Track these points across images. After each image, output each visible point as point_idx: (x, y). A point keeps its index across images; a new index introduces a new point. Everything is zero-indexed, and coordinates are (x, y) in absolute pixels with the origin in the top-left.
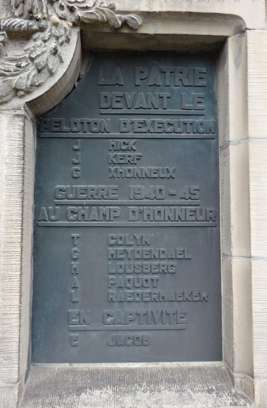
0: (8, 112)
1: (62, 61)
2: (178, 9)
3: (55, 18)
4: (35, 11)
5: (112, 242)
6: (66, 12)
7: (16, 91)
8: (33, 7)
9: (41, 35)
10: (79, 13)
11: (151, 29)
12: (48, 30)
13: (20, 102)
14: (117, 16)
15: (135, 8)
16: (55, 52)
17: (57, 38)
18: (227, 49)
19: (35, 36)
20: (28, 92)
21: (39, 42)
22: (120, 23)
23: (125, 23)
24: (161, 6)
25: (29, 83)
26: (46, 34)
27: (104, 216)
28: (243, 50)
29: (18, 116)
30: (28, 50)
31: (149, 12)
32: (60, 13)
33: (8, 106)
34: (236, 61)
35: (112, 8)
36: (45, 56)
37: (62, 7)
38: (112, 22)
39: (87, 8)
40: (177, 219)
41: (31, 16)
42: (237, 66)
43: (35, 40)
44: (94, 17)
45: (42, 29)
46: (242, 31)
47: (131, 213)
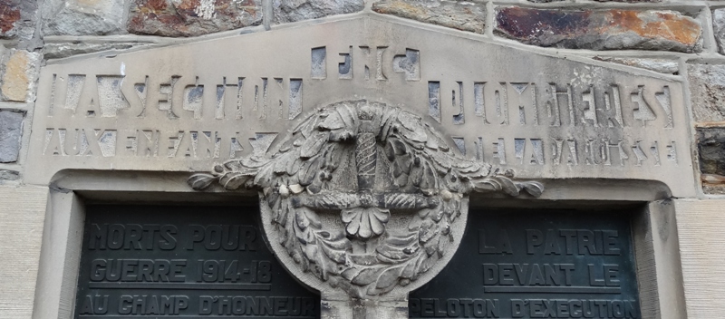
0: (389, 305)
1: (452, 240)
2: (588, 176)
3: (447, 193)
4: (423, 185)
6: (457, 183)
7: (400, 281)
8: (421, 181)
9: (431, 213)
10: (473, 184)
11: (554, 195)
12: (439, 207)
13: (403, 292)
14: (516, 183)
15: (537, 175)
16: (447, 232)
17: (449, 216)
18: (648, 215)
19: (423, 213)
20: (413, 280)
21: (428, 221)
22: (518, 190)
23: (524, 190)
24: (568, 171)
25: (417, 270)
26: (438, 212)
28: (670, 221)
29: (401, 309)
30: (415, 229)
31: (553, 179)
32: (452, 185)
33: (389, 296)
34: (661, 233)
35: (509, 175)
36: (437, 238)
37: (454, 179)
38: (508, 191)
39: (482, 177)
41: (416, 189)
42: (664, 240)
43: (423, 218)
44: (489, 188)
45: (432, 207)
46: (666, 197)
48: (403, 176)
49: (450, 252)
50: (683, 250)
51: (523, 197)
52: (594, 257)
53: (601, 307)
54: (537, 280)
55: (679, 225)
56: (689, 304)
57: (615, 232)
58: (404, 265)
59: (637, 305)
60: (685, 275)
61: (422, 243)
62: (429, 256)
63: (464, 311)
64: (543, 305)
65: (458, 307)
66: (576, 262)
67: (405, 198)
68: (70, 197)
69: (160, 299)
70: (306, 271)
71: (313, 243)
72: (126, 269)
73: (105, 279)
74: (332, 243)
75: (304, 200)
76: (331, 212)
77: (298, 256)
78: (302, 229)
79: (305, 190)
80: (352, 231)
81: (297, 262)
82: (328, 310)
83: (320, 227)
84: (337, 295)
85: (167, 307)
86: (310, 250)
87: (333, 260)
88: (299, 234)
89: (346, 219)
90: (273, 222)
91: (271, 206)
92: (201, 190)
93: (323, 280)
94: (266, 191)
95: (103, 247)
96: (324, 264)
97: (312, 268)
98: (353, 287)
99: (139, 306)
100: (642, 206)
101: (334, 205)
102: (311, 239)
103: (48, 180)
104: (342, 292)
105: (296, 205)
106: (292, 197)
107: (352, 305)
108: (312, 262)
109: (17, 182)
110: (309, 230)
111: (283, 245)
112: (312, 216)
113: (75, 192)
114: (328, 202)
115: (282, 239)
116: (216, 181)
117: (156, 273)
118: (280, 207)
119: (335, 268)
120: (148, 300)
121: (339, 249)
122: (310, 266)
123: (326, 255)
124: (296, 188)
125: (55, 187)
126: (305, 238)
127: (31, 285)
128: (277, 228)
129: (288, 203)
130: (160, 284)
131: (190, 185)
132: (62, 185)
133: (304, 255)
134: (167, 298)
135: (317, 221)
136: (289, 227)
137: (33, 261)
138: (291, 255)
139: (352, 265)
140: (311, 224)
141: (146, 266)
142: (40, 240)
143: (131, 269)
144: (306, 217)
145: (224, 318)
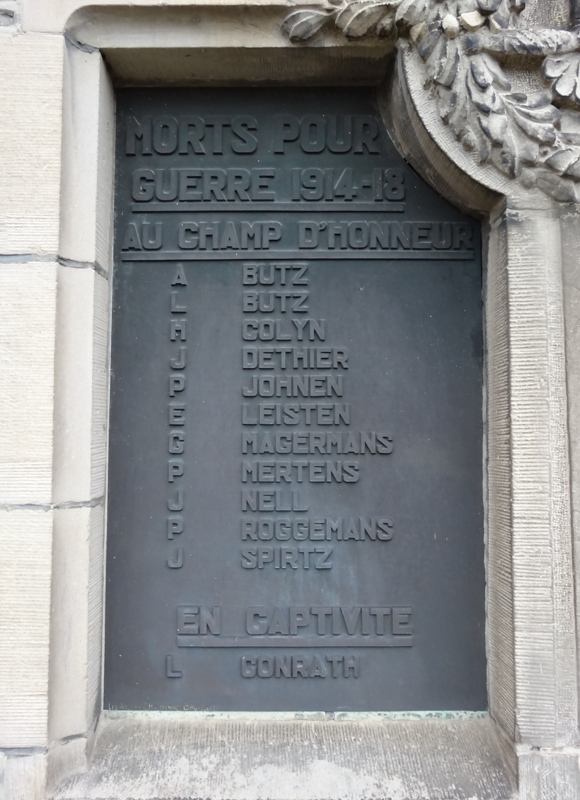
68: (96, 60)
69: (239, 228)
70: (484, 162)
71: (499, 112)
72: (185, 182)
73: (154, 198)
74: (532, 112)
75: (485, 39)
76: (525, 62)
77: (473, 136)
78: (483, 88)
79: (487, 23)
80: (564, 90)
81: (468, 148)
82: (517, 223)
83: (508, 88)
84: (533, 200)
85: (251, 238)
86: (496, 124)
87: (534, 138)
88: (477, 97)
89: (551, 72)
90: (426, 86)
91: (424, 57)
93: (511, 175)
94: (416, 31)
95: (147, 150)
96: (517, 147)
97: (495, 156)
98: (565, 183)
99: (209, 236)
101: (535, 48)
102: (496, 106)
103: (61, 24)
104: (540, 195)
105: (471, 50)
106: (463, 36)
107: (558, 215)
108: (497, 144)
109: (12, 29)
110: (491, 90)
111: (445, 121)
112: (496, 69)
114: (526, 42)
115: (444, 112)
116: (330, 25)
117: (231, 189)
118: (444, 53)
119: (535, 152)
121: (543, 120)
122: (492, 151)
123: (522, 131)
124: (473, 19)
125: (73, 41)
126: (488, 103)
127: (54, 189)
128: (435, 96)
129: (456, 47)
130: (238, 206)
131: (285, 32)
132: (83, 37)
133: (486, 132)
134: (250, 225)
135: (503, 78)
136: (459, 88)
137: (52, 153)
138: (459, 137)
139: (564, 147)
140: (496, 81)
141: (214, 178)
142: (58, 120)
143: (192, 182)
144: (488, 69)
145: (337, 253)
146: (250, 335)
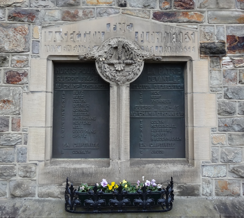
0: (125, 86)
1: (140, 71)
2: (173, 55)
3: (139, 60)
4: (133, 58)
5: (152, 122)
6: (141, 57)
7: (128, 80)
8: (133, 57)
9: (135, 64)
10: (145, 58)
11: (165, 60)
12: (137, 63)
13: (129, 83)
14: (155, 57)
15: (160, 55)
16: (139, 69)
17: (139, 65)
18: (187, 65)
19: (133, 65)
20: (131, 80)
21: (134, 67)
22: (156, 59)
23: (157, 59)
24: (168, 54)
25: (132, 78)
26: (137, 64)
27: (150, 114)
28: (192, 66)
29: (128, 87)
30: (131, 68)
31: (164, 56)
32: (140, 58)
33: (125, 84)
34: (189, 69)
35: (154, 55)
36: (136, 70)
37: (140, 57)
38: (154, 59)
39: (147, 56)
40: (172, 115)
41: (132, 59)
42: (190, 70)
43: (133, 66)
44: (149, 58)
45: (135, 63)
46: (191, 60)
47: (158, 114)
48: (129, 56)
49: (139, 74)
50: (194, 73)
51: (157, 60)
52: (175, 75)
53: (175, 86)
54: (161, 80)
55: (193, 67)
56: (194, 85)
57: (180, 69)
58: (129, 77)
59: (184, 86)
60: (194, 78)
61: (133, 72)
62: (134, 75)
63: (143, 87)
64: (162, 86)
65: (142, 87)
66: (170, 76)
67: (129, 61)
68: (51, 62)
69: (73, 85)
70: (106, 78)
71: (108, 72)
72: (65, 78)
73: (60, 81)
74: (112, 72)
75: (106, 62)
76: (112, 65)
77: (105, 75)
78: (105, 69)
79: (106, 60)
80: (117, 69)
81: (104, 76)
82: (111, 87)
83: (109, 68)
84: (113, 84)
85: (75, 87)
86: (107, 73)
87: (112, 76)
88: (105, 70)
89: (115, 66)
90: (99, 67)
91: (98, 63)
92: (81, 60)
93: (110, 80)
94: (97, 60)
95: (59, 73)
96: (110, 77)
97: (108, 77)
98: (117, 82)
99: (68, 87)
100: (186, 62)
101: (113, 63)
102: (108, 71)
103: (46, 58)
104: (115, 83)
105: (104, 63)
106: (103, 61)
107: (117, 86)
108: (108, 76)
109: (39, 58)
110: (107, 69)
111: (101, 72)
112: (108, 66)
113: (52, 60)
114: (111, 62)
115: (101, 71)
116: (85, 58)
117: (72, 79)
118: (100, 64)
119: (113, 78)
120: (70, 85)
121: (114, 73)
122: (107, 77)
123: (111, 74)
124: (104, 59)
125: (48, 59)
126: (106, 71)
127: (45, 82)
128: (100, 69)
129: (102, 63)
130: (73, 82)
131: (79, 58)
132: (49, 59)
133: (106, 74)
134: (74, 85)
135: (109, 67)
136: (102, 68)
137: (45, 76)
138: (103, 75)
139: (117, 77)
140: (107, 67)
141: (69, 78)
142: (46, 72)
143: (66, 78)
144: (106, 66)
145: (88, 89)
146: (74, 102)
